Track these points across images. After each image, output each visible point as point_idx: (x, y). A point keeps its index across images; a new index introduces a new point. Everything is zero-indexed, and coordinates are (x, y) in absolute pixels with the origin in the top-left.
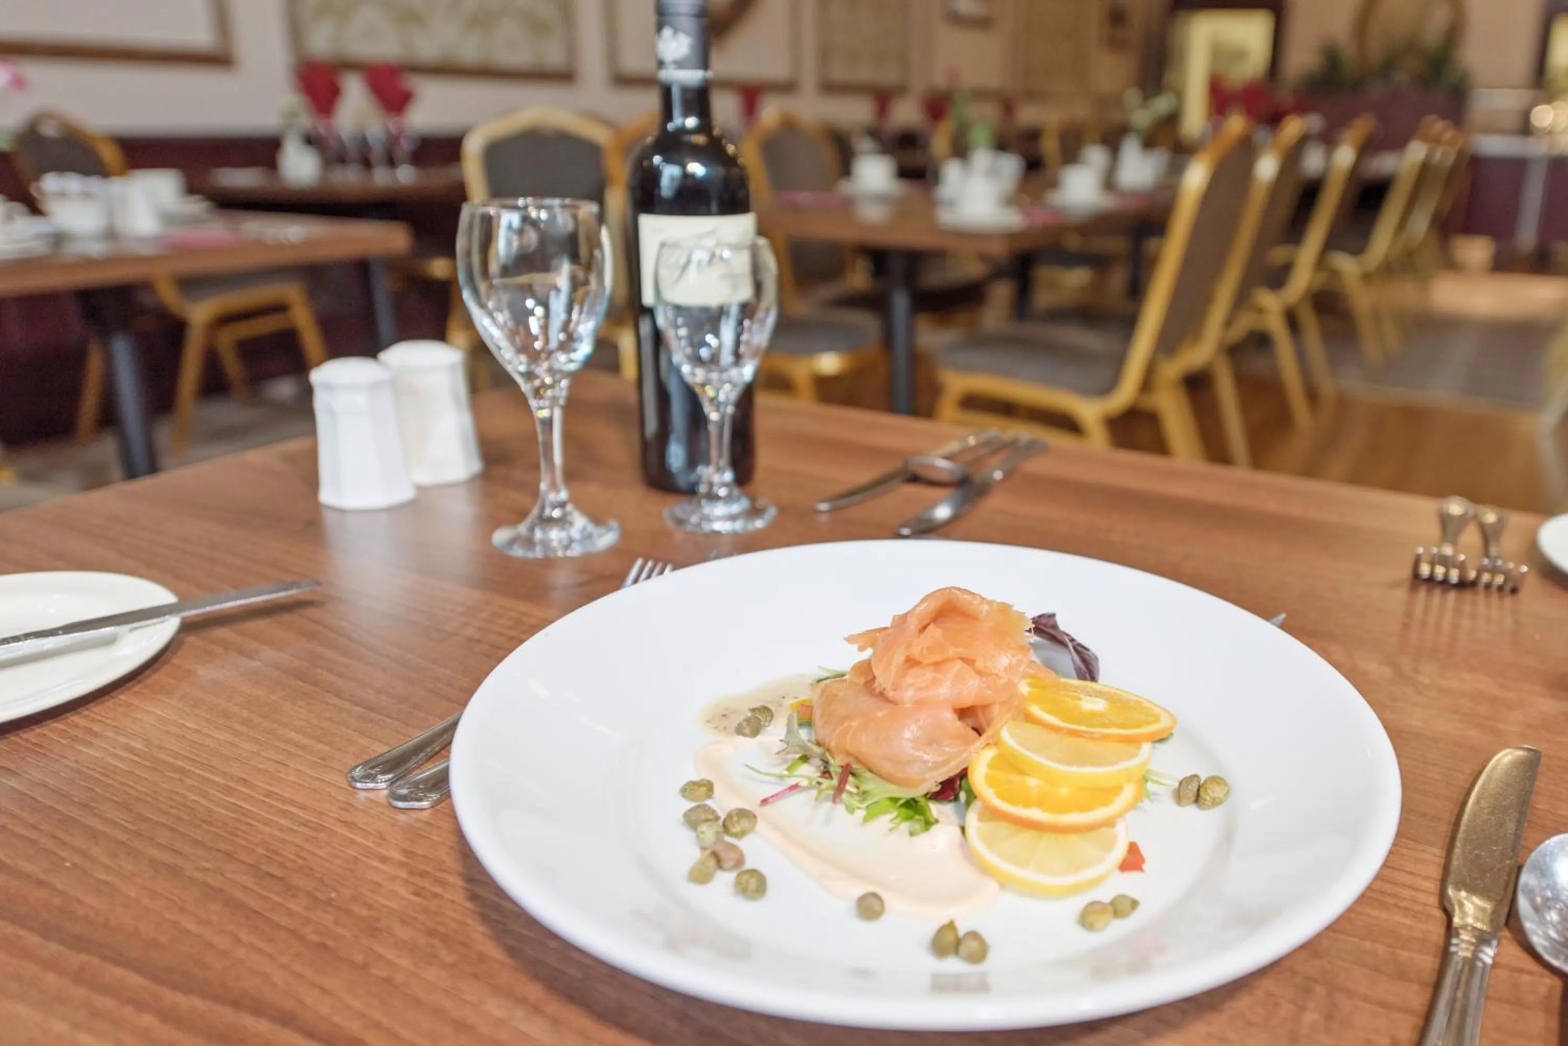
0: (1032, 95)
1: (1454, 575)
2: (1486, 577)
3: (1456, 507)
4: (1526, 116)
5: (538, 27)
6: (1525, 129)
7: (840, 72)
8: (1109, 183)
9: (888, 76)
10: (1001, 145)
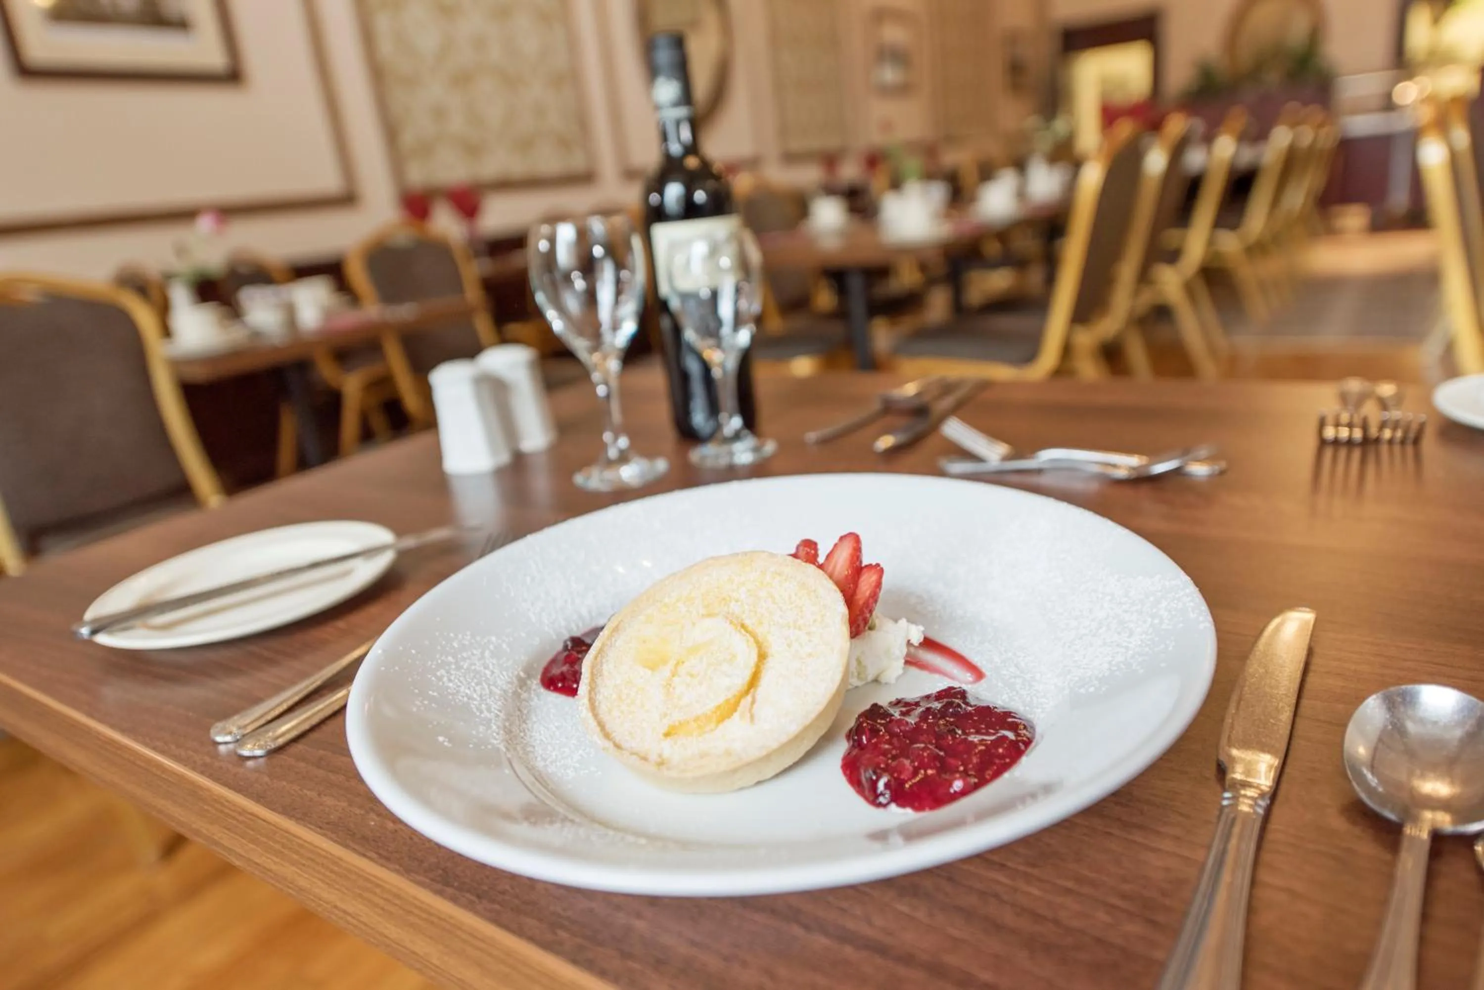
0: (950, 139)
1: (1358, 434)
2: (1387, 434)
3: (1354, 385)
4: (1388, 96)
5: (564, 143)
6: (1388, 105)
7: (796, 145)
8: (1021, 194)
9: (831, 142)
10: (929, 176)
